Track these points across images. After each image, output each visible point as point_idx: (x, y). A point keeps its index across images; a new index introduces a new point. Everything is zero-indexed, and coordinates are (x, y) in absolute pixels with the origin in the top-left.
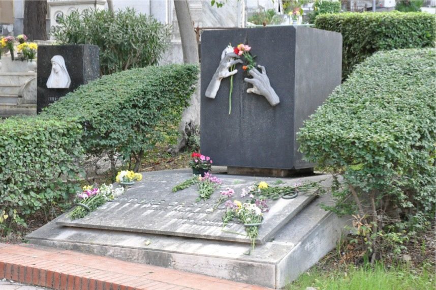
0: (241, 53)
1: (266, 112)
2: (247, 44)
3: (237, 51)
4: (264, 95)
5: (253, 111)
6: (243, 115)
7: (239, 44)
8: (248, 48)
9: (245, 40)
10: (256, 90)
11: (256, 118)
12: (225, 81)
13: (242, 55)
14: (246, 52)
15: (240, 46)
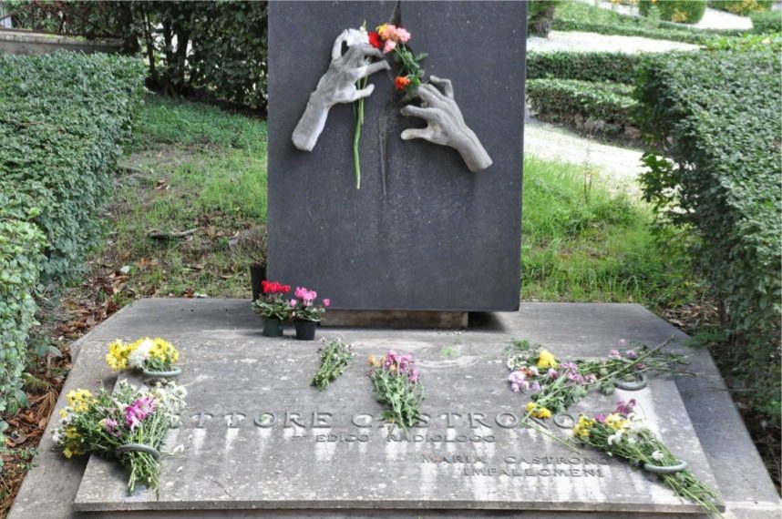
0: (391, 45)
1: (449, 183)
2: (398, 24)
3: (378, 41)
4: (454, 147)
5: (414, 181)
6: (388, 191)
7: (384, 23)
8: (404, 35)
9: (392, 17)
10: (439, 134)
11: (423, 198)
12: (343, 113)
13: (393, 51)
14: (400, 44)
15: (385, 29)
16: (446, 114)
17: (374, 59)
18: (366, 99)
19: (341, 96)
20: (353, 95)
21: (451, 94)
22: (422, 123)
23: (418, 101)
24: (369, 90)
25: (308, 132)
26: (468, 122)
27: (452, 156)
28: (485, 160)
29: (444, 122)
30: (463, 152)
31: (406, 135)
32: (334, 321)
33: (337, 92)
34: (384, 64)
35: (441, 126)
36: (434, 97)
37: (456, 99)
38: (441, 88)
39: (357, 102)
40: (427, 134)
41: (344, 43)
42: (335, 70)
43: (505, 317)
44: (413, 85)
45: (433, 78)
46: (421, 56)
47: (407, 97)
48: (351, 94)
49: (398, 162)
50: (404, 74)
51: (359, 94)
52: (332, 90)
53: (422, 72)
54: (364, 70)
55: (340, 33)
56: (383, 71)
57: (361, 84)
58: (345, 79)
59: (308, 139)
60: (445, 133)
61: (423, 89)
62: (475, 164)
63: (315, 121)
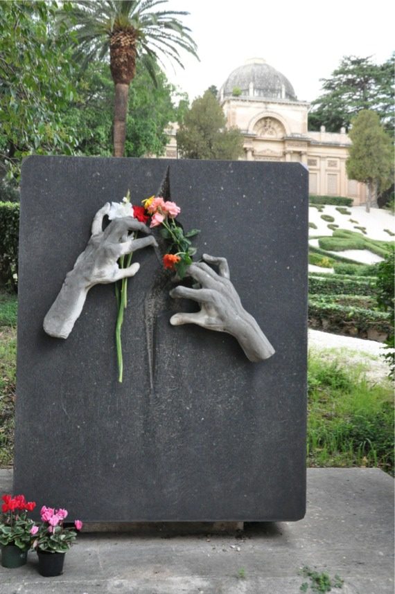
0: (159, 219)
1: (224, 375)
2: (167, 198)
3: (144, 214)
4: (234, 335)
5: (185, 372)
6: (155, 384)
7: (153, 193)
8: (173, 208)
9: (161, 190)
10: (214, 320)
11: (195, 392)
12: (102, 293)
13: (161, 226)
14: (169, 219)
15: (151, 202)
16: (222, 296)
17: (139, 234)
18: (130, 279)
19: (100, 275)
20: (114, 274)
21: (226, 274)
22: (194, 306)
23: (189, 282)
24: (135, 268)
25: (63, 317)
26: (247, 306)
28: (267, 349)
29: (220, 305)
30: (242, 339)
31: (175, 320)
33: (96, 271)
34: (151, 240)
35: (217, 309)
36: (208, 276)
37: (232, 279)
38: (216, 267)
39: (119, 283)
40: (200, 319)
41: (106, 217)
42: (95, 246)
44: (185, 263)
45: (205, 256)
46: (193, 232)
47: (178, 277)
48: (112, 272)
49: (166, 349)
50: (174, 252)
51: (122, 273)
52: (90, 268)
53: (193, 250)
54: (128, 245)
55: (102, 205)
56: (149, 248)
57: (124, 262)
58: (104, 256)
59: (63, 325)
60: (222, 318)
62: (256, 353)
63: (70, 303)
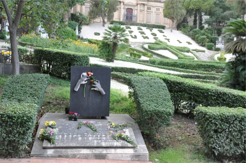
0: (90, 75)
1: (98, 96)
2: (91, 72)
3: (88, 75)
5: (93, 96)
6: (89, 97)
7: (89, 72)
8: (92, 74)
11: (94, 99)
12: (82, 85)
13: (90, 76)
14: (91, 75)
15: (89, 73)
16: (98, 86)
17: (87, 77)
18: (86, 83)
21: (99, 83)
22: (95, 87)
23: (94, 84)
24: (87, 82)
25: (77, 88)
26: (102, 87)
27: (99, 92)
28: (104, 93)
30: (101, 92)
31: (92, 89)
32: (80, 118)
33: (82, 82)
34: (89, 78)
37: (100, 84)
38: (98, 82)
39: (85, 84)
40: (95, 89)
41: (83, 75)
42: (81, 79)
43: (107, 117)
44: (93, 81)
45: (96, 80)
46: (95, 77)
47: (92, 83)
48: (84, 83)
49: (91, 93)
50: (92, 80)
51: (85, 83)
52: (81, 82)
53: (95, 79)
54: (86, 79)
55: (82, 73)
56: (89, 79)
57: (85, 81)
58: (83, 80)
59: (77, 89)
60: (98, 89)
61: (95, 82)
62: (103, 94)
63: (78, 87)
